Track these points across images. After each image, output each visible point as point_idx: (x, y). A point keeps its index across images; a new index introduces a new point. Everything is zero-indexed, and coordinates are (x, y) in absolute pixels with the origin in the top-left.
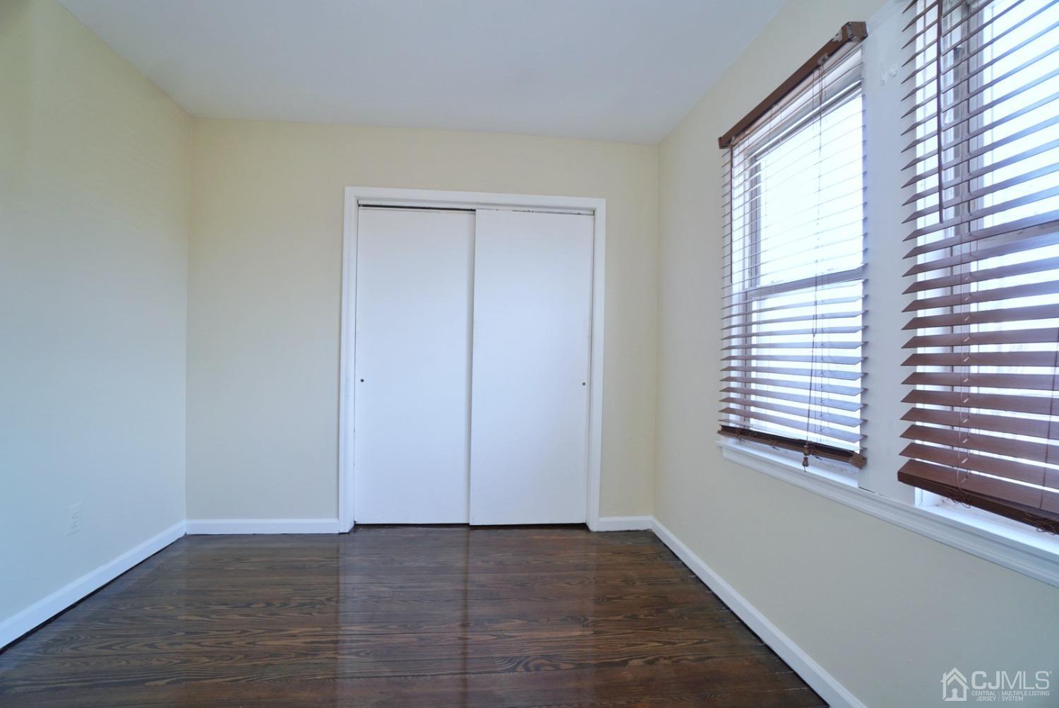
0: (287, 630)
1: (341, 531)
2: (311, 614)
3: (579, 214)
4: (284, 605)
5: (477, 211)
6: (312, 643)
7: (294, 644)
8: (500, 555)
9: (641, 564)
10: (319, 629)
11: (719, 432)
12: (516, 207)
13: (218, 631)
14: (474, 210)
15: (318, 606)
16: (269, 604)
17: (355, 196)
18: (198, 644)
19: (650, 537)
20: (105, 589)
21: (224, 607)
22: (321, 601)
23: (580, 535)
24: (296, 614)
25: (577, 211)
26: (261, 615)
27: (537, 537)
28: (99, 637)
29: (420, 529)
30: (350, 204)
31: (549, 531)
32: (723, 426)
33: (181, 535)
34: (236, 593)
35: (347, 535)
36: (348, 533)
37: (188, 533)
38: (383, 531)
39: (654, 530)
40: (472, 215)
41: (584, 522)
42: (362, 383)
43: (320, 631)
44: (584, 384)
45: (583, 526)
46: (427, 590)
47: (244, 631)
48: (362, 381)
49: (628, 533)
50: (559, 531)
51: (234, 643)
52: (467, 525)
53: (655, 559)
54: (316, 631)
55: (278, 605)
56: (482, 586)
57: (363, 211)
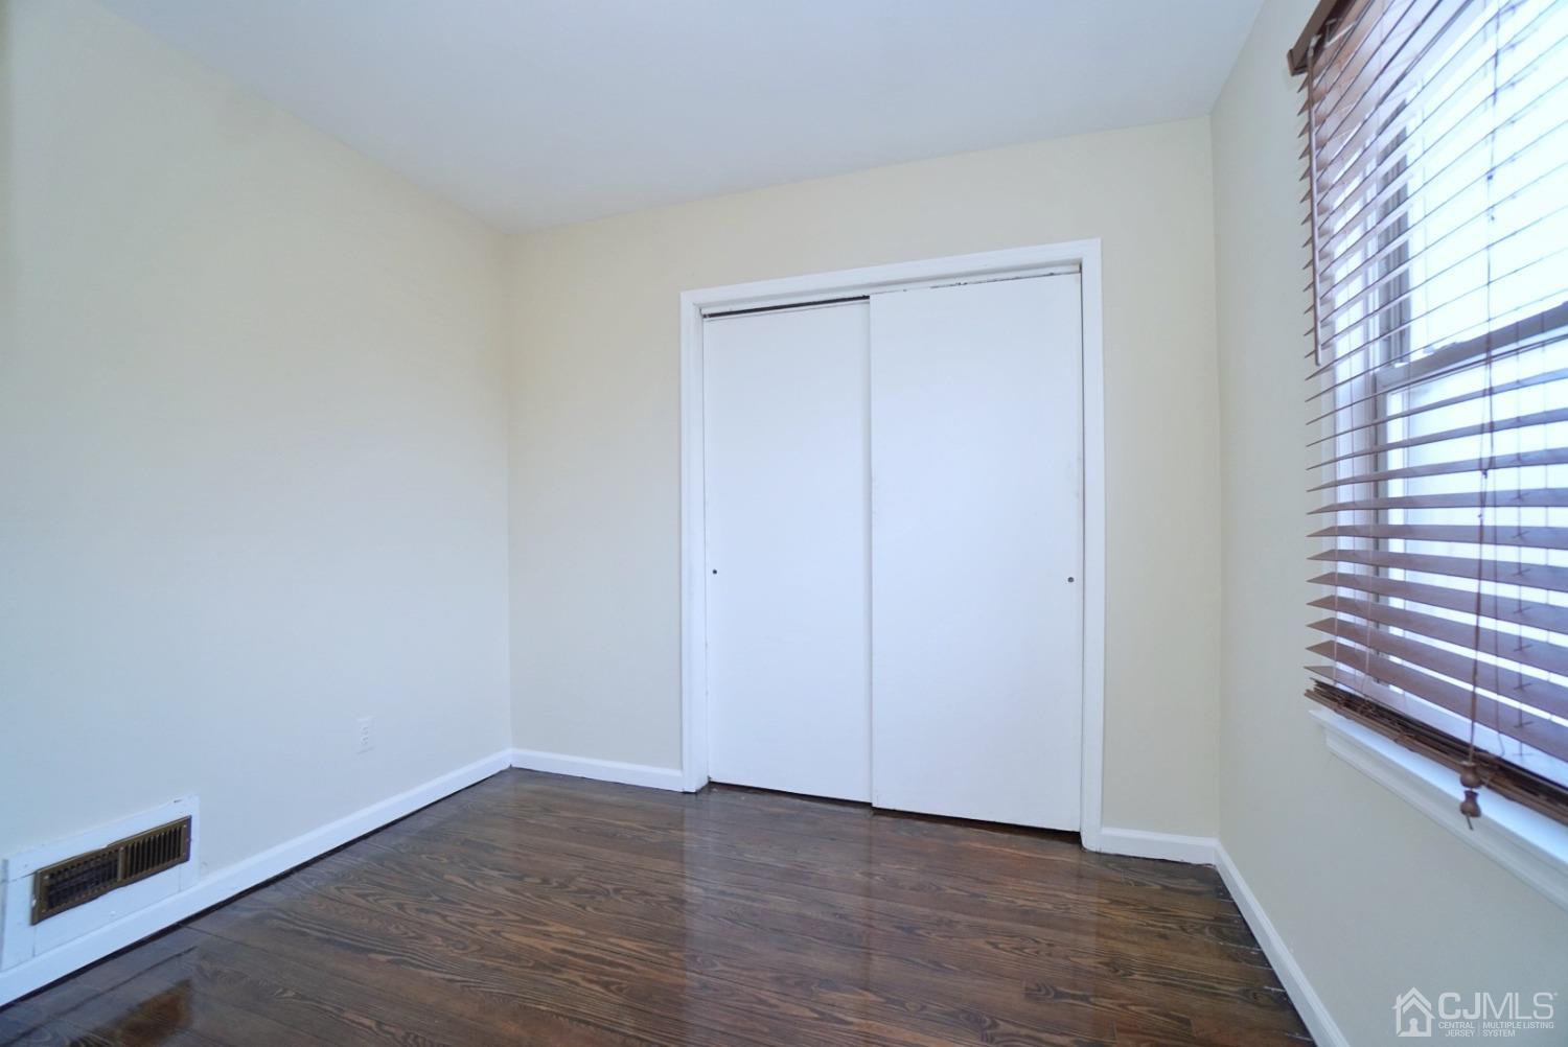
0: (545, 925)
1: (686, 790)
2: (584, 908)
3: (1052, 274)
4: (562, 886)
5: (871, 297)
6: (564, 951)
7: (540, 947)
8: (897, 866)
9: (1163, 936)
10: (582, 933)
11: (1309, 694)
12: (936, 280)
13: (473, 905)
14: (867, 297)
15: (599, 898)
16: (545, 881)
17: (694, 304)
18: (444, 917)
19: (1208, 880)
20: (401, 823)
21: (495, 873)
22: (608, 891)
23: (1063, 854)
24: (566, 903)
25: (1047, 269)
26: (528, 894)
27: (979, 845)
28: (365, 881)
29: (798, 802)
30: (689, 315)
31: (1006, 836)
32: (1320, 684)
33: (505, 766)
34: (519, 856)
35: (693, 797)
36: (695, 793)
37: (514, 766)
38: (743, 797)
39: (1219, 870)
40: (865, 306)
41: (1077, 830)
42: (713, 575)
43: (582, 937)
44: (1071, 580)
45: (1074, 837)
46: (756, 904)
47: (498, 913)
48: (715, 572)
49: (1161, 864)
50: (1023, 839)
51: (480, 927)
52: (868, 805)
53: (1200, 931)
54: (577, 935)
55: (555, 884)
56: (842, 917)
57: (709, 324)
